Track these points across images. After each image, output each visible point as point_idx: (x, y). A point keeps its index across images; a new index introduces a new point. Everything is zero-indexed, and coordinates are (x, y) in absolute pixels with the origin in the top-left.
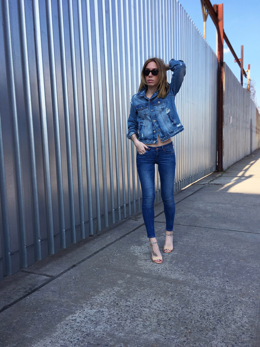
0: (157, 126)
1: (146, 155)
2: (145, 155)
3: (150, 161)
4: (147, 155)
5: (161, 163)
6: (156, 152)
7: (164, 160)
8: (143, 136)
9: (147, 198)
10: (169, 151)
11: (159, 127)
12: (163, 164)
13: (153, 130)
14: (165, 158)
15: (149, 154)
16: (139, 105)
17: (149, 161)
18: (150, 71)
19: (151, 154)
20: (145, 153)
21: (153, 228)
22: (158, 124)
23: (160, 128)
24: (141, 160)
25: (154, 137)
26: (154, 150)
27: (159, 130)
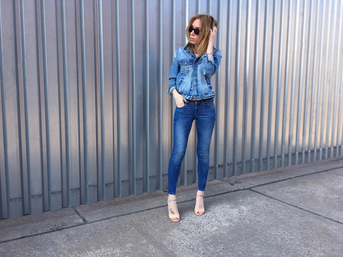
0: (195, 84)
1: (184, 109)
3: (188, 116)
5: (200, 118)
7: (203, 115)
9: (177, 154)
10: (209, 106)
12: (202, 119)
13: (191, 87)
14: (204, 113)
16: (183, 60)
17: (186, 116)
20: (184, 107)
22: (197, 82)
24: (179, 114)
26: (193, 104)
27: (195, 88)
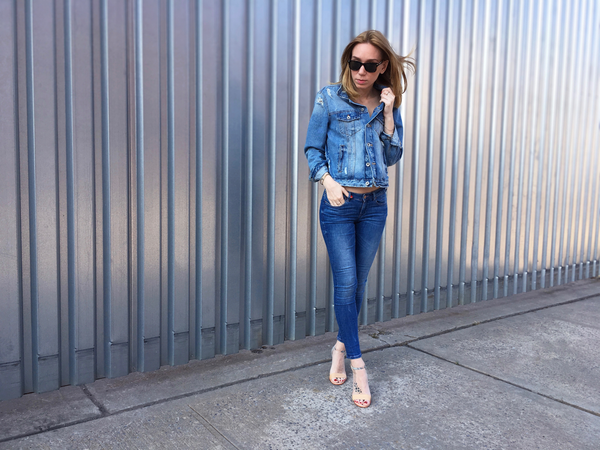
0: (372, 155)
1: (345, 209)
6: (362, 204)
9: (344, 287)
10: (383, 201)
16: (341, 112)
18: (361, 64)
20: (344, 206)
21: (356, 341)
22: (374, 152)
24: (334, 217)
25: (366, 175)
26: (358, 200)
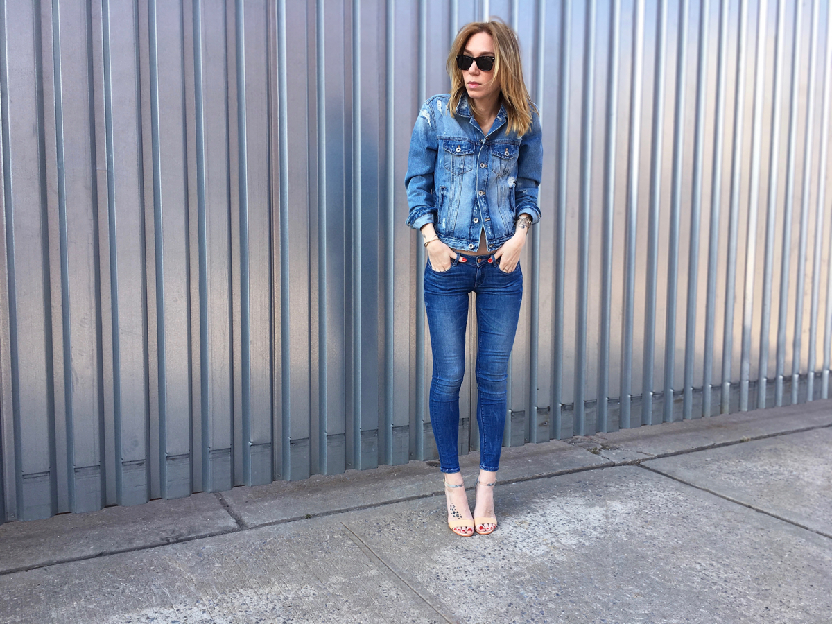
0: (485, 208)
2: (448, 276)
4: (453, 275)
6: (475, 270)
8: (444, 226)
9: (448, 380)
11: (488, 211)
13: (473, 217)
15: (459, 273)
16: (450, 139)
18: (473, 59)
19: (463, 273)
20: (449, 271)
22: (488, 204)
23: (489, 215)
25: (470, 234)
26: (470, 264)
27: (487, 218)
